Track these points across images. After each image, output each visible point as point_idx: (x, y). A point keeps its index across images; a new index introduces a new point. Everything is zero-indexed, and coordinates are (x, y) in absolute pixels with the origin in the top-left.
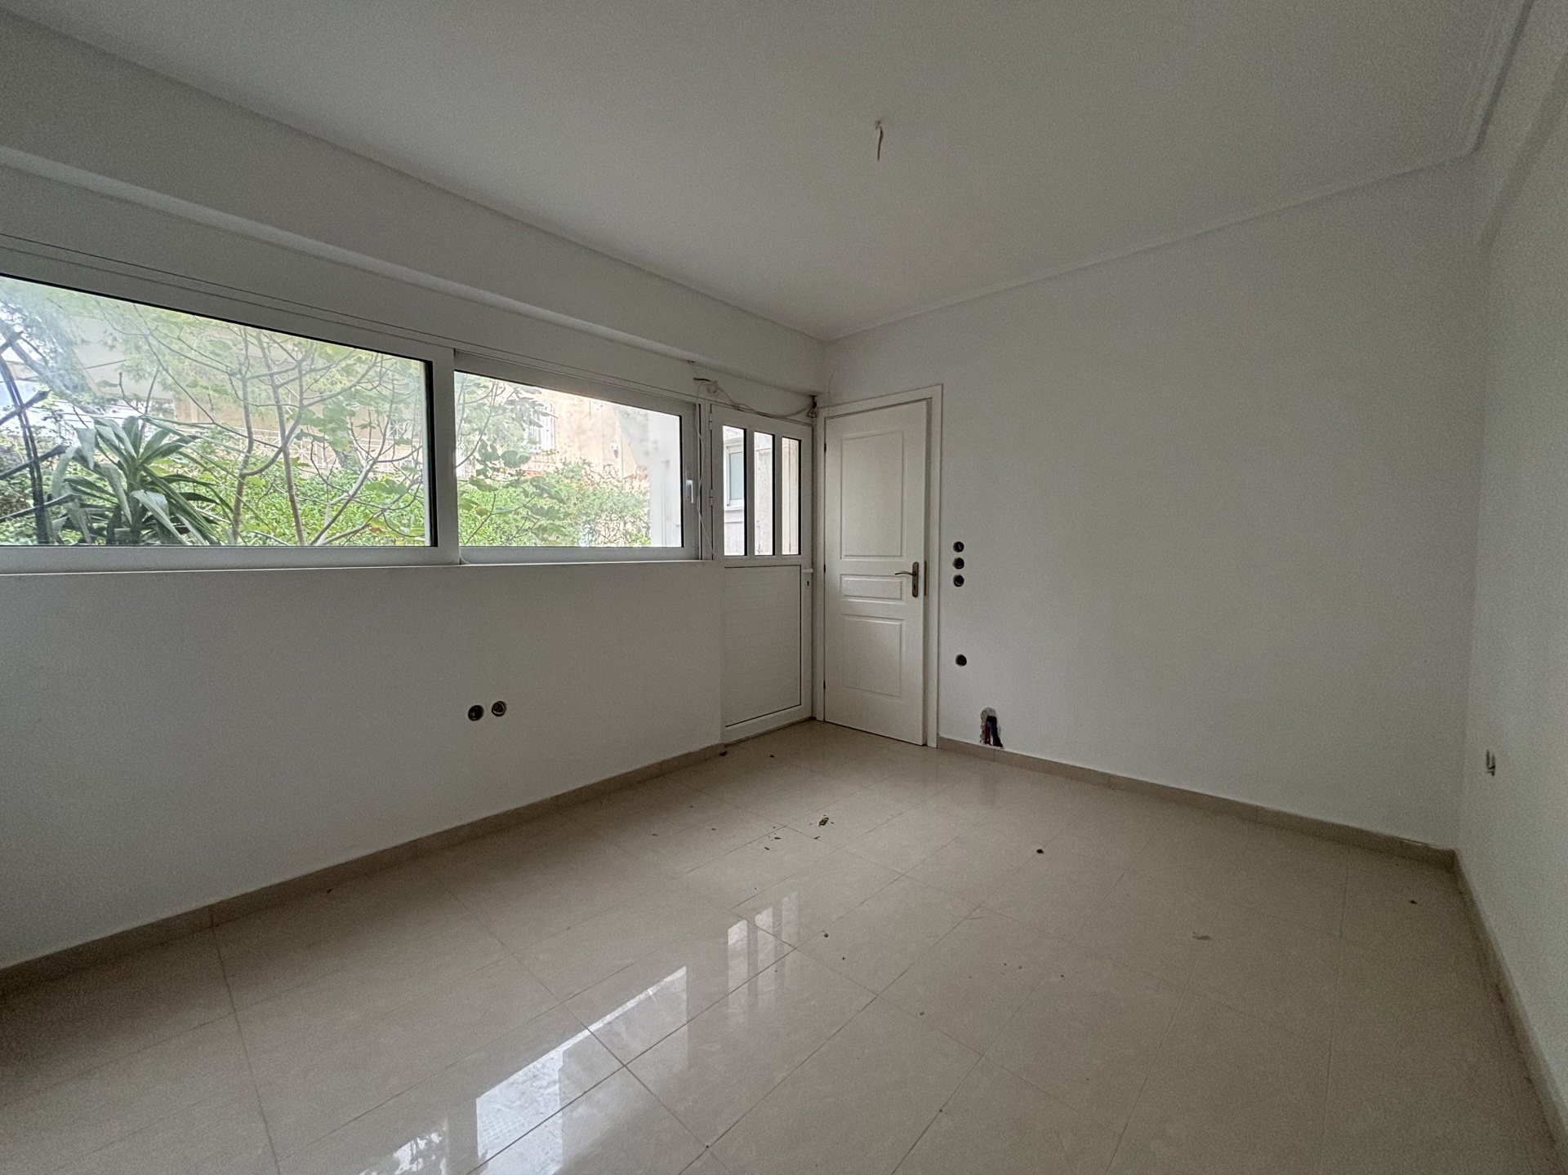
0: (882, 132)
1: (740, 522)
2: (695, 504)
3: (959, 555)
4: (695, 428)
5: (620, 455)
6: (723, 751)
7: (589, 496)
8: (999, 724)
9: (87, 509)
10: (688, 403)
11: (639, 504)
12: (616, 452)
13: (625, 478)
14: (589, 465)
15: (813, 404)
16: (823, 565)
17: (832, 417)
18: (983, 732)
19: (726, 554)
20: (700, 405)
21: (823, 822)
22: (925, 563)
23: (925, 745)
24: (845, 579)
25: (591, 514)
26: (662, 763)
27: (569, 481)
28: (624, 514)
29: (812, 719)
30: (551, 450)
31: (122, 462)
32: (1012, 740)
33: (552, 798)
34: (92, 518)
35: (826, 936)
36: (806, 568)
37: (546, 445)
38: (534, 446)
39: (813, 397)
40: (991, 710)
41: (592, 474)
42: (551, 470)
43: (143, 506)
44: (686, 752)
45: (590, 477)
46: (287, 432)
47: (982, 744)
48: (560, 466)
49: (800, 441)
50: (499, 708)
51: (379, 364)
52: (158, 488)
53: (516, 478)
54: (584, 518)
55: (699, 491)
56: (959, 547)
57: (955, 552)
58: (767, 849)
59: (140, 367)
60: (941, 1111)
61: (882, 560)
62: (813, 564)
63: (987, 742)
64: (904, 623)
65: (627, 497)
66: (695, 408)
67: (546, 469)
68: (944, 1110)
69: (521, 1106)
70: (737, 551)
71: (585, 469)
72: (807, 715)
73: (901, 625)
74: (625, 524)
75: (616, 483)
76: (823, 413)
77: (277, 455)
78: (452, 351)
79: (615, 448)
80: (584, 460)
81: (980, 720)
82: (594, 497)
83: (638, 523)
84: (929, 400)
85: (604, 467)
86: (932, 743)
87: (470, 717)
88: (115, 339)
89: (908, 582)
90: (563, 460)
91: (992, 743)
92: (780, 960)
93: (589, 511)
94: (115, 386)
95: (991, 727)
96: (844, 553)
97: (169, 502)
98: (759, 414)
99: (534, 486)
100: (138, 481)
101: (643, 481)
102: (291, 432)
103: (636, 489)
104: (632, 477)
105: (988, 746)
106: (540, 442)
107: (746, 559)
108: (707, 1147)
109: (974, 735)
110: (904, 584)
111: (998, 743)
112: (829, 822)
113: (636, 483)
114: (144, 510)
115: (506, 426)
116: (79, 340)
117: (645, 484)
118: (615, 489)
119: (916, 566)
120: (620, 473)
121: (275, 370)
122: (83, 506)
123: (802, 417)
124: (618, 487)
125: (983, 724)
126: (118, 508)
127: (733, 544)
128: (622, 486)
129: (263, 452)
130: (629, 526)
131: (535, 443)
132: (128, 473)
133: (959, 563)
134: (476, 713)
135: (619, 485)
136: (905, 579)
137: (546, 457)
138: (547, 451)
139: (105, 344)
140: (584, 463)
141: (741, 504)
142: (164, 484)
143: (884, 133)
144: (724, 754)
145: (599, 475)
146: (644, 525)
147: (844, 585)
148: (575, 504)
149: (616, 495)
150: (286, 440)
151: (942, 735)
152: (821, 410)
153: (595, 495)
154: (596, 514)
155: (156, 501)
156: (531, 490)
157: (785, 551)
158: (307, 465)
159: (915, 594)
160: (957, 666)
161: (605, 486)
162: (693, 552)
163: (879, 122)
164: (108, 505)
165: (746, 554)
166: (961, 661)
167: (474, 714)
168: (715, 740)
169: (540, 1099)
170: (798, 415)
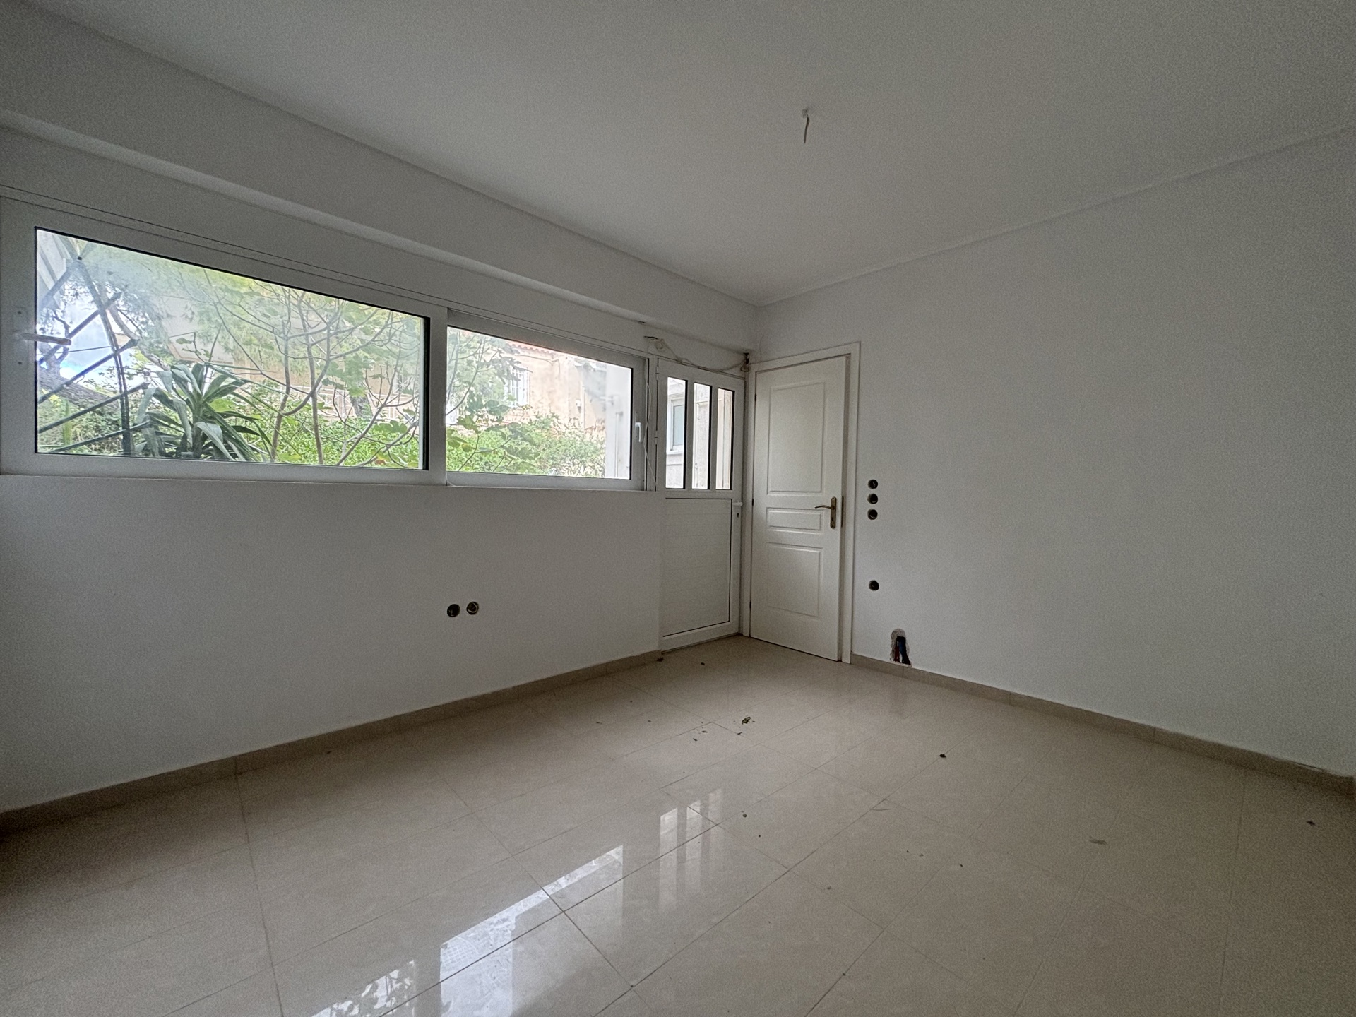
0: (808, 119)
1: (680, 465)
2: (642, 443)
3: (873, 491)
4: (644, 379)
5: (582, 410)
6: (660, 657)
7: (556, 444)
8: (909, 644)
9: (162, 437)
10: (639, 357)
11: (596, 451)
12: (580, 408)
13: (586, 429)
14: (557, 418)
15: (746, 361)
16: (751, 500)
17: (761, 372)
18: (893, 650)
19: (667, 487)
20: (649, 359)
21: (746, 721)
22: (843, 498)
23: (840, 661)
24: (771, 511)
25: (556, 458)
26: (607, 664)
27: (540, 431)
28: (584, 459)
29: (739, 634)
30: (526, 406)
31: (190, 399)
32: (919, 659)
33: (514, 688)
34: (165, 444)
35: (745, 816)
36: (737, 502)
37: (522, 401)
38: (512, 402)
39: (746, 354)
40: (901, 631)
41: (559, 425)
42: (526, 421)
43: (204, 434)
44: (629, 655)
45: (557, 428)
46: (316, 381)
47: (892, 661)
48: (534, 418)
49: (734, 392)
50: (473, 608)
51: (390, 326)
52: (215, 421)
53: (497, 423)
54: (551, 462)
55: (646, 432)
56: (873, 484)
57: (870, 489)
58: (696, 740)
59: (209, 334)
60: (844, 974)
61: (803, 495)
62: (743, 499)
63: (895, 660)
64: (823, 551)
65: (587, 445)
66: (644, 361)
67: (521, 420)
68: (847, 974)
69: (475, 938)
70: (677, 484)
71: (553, 421)
72: (735, 631)
73: (820, 554)
74: (585, 467)
75: (579, 433)
76: (754, 368)
77: (307, 399)
78: (447, 310)
79: (579, 405)
80: (553, 414)
81: (891, 640)
82: (560, 445)
83: (597, 466)
84: (848, 356)
85: (570, 419)
86: (847, 660)
87: (449, 614)
88: (193, 313)
89: (827, 514)
90: (536, 414)
91: (901, 660)
92: (705, 832)
93: (555, 456)
94: (190, 342)
95: (900, 646)
96: (770, 490)
97: (223, 432)
98: (699, 368)
99: (510, 430)
100: (201, 415)
101: (601, 432)
102: (320, 379)
103: (595, 438)
104: (591, 428)
105: (897, 663)
106: (517, 399)
107: (684, 492)
108: (632, 986)
109: (884, 653)
110: (823, 517)
111: (906, 661)
112: (750, 721)
113: (595, 433)
114: (205, 437)
115: (490, 384)
116: (165, 315)
117: (602, 435)
118: (577, 438)
119: (834, 500)
120: (582, 425)
121: (310, 331)
122: (158, 433)
123: (736, 371)
124: (580, 437)
125: (894, 643)
126: (185, 437)
127: (674, 479)
128: (584, 436)
129: (297, 397)
130: (588, 469)
131: (513, 400)
132: (194, 408)
133: (873, 499)
134: (454, 610)
135: (581, 434)
136: (824, 512)
137: (522, 412)
138: (522, 407)
139: (187, 317)
140: (553, 416)
141: (681, 449)
142: (221, 418)
143: (811, 120)
144: (660, 660)
145: (565, 426)
146: (601, 469)
147: (769, 517)
148: (544, 450)
149: (579, 442)
150: (314, 387)
151: (855, 652)
152: (753, 365)
153: (561, 442)
154: (562, 459)
155: (214, 431)
156: (507, 432)
157: (719, 486)
158: (330, 408)
159: (833, 526)
160: (870, 590)
161: (569, 435)
162: (639, 485)
163: (806, 111)
164: (178, 434)
165: (684, 487)
166: (874, 586)
167: (451, 612)
168: (653, 647)
169: (491, 933)
170: (733, 370)
